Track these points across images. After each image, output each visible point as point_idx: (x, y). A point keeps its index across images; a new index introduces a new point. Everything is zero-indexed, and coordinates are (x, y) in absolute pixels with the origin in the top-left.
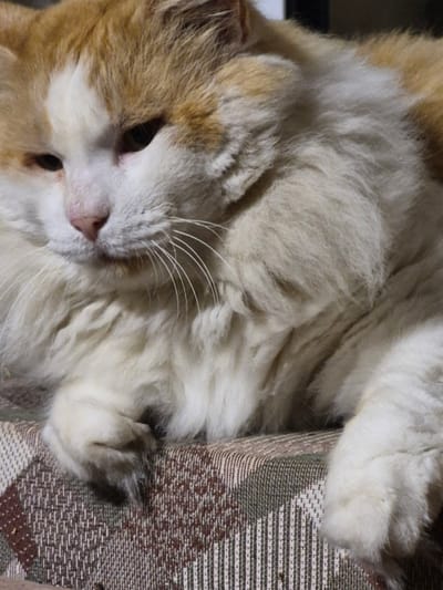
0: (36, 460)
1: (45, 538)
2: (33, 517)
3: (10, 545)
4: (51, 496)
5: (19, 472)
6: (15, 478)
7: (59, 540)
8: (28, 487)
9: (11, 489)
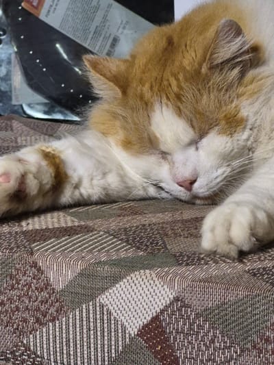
0: (177, 299)
1: (186, 353)
2: (175, 339)
3: (155, 357)
4: (190, 325)
5: (162, 307)
6: (159, 311)
7: (197, 355)
8: (170, 318)
9: (155, 319)
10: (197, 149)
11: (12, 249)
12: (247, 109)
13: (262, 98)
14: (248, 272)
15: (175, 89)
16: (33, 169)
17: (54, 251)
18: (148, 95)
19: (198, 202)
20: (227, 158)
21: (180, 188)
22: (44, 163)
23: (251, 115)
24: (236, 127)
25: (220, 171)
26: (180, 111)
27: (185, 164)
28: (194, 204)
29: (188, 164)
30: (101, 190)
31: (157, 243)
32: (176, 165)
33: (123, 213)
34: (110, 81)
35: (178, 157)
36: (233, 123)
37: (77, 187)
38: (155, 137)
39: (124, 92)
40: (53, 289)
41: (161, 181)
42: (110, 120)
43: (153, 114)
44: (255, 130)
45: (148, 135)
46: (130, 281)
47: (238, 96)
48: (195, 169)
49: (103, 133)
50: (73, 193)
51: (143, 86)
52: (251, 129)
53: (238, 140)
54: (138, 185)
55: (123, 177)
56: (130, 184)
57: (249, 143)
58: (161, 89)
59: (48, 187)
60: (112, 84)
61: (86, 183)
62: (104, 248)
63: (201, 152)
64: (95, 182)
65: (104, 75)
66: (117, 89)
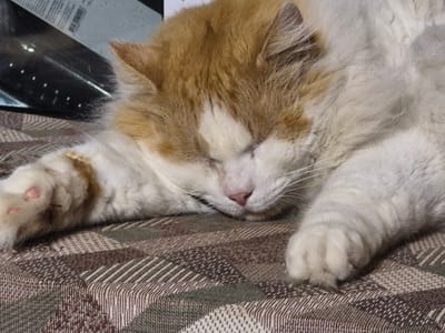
10: (253, 156)
11: (57, 280)
12: (311, 110)
13: (328, 98)
14: (354, 305)
15: (228, 86)
16: (66, 181)
17: (111, 281)
18: (192, 92)
19: (249, 218)
20: (288, 167)
21: (231, 202)
22: (75, 174)
23: (316, 117)
24: (299, 130)
25: (279, 182)
26: (236, 113)
27: (239, 174)
28: (244, 220)
29: (243, 174)
30: (137, 205)
31: (229, 271)
32: (229, 175)
33: (167, 232)
34: (141, 72)
35: (231, 166)
36: (295, 126)
37: (110, 201)
38: (204, 142)
39: (159, 87)
40: (113, 328)
41: (205, 193)
42: (141, 120)
43: (202, 115)
44: (320, 135)
45: (196, 139)
46: (214, 317)
47: (302, 95)
48: (251, 180)
49: (132, 136)
50: (105, 209)
51: (186, 80)
52: (315, 133)
53: (301, 146)
54: (176, 198)
55: (160, 188)
56: (168, 196)
57: (313, 149)
58: (209, 84)
59: (80, 202)
60: (144, 77)
61: (119, 196)
62: (168, 278)
63: (257, 160)
64: (129, 194)
65: (135, 66)
66: (150, 82)
